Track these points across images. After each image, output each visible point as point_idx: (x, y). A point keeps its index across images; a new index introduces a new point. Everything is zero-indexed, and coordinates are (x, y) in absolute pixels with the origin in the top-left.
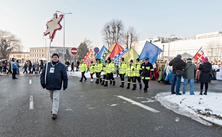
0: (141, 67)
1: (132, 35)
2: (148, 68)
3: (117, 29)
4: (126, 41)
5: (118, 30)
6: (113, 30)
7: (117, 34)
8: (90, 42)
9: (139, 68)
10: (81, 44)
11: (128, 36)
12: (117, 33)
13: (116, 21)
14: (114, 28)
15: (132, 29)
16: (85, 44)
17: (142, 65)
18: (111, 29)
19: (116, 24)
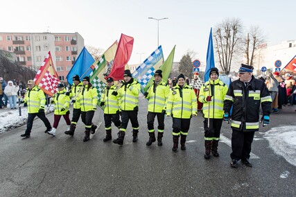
0: (230, 93)
1: (255, 38)
2: (255, 95)
3: (232, 32)
4: (245, 48)
5: (234, 34)
6: (225, 34)
7: (232, 40)
8: (195, 54)
9: (221, 93)
10: (184, 57)
11: (249, 40)
12: (232, 37)
13: (231, 20)
14: (228, 31)
15: (256, 29)
16: (189, 56)
17: (233, 86)
18: (223, 33)
19: (231, 24)
